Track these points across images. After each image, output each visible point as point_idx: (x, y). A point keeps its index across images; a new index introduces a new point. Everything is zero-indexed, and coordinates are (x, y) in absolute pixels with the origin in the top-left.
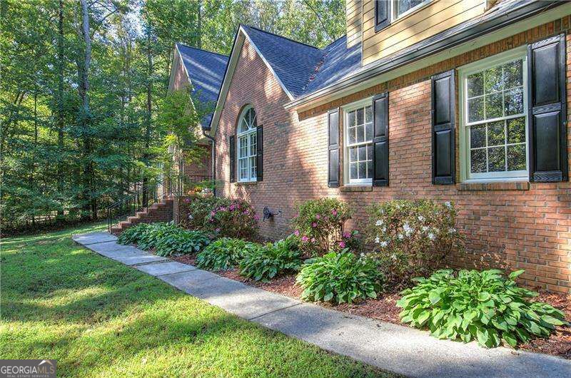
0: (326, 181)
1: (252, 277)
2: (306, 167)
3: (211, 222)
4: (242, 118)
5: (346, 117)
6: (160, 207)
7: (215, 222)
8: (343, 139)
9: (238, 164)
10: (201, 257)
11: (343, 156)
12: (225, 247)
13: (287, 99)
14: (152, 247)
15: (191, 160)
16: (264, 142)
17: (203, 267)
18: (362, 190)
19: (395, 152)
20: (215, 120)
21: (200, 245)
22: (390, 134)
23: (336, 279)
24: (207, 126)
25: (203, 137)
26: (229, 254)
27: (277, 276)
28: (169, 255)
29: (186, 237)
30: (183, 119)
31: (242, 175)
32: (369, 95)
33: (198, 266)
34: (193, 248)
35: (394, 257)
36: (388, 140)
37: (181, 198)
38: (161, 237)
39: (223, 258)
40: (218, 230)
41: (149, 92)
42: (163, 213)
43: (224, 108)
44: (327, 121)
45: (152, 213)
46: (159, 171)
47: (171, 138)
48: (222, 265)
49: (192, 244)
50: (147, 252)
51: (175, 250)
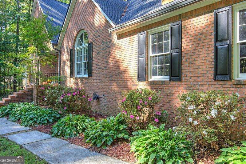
0: (137, 77)
1: (95, 144)
2: (122, 68)
3: (60, 103)
4: (78, 38)
5: (150, 37)
6: (24, 92)
7: (63, 103)
8: (148, 51)
9: (75, 66)
10: (55, 129)
11: (148, 62)
12: (72, 121)
13: (110, 26)
14: (19, 119)
15: (45, 63)
16: (93, 52)
17: (56, 136)
18: (162, 83)
19: (186, 59)
20: (61, 39)
21: (53, 118)
22: (182, 48)
23: (164, 149)
24: (56, 43)
25: (52, 49)
26: (75, 126)
27: (113, 144)
28: (31, 126)
29: (43, 113)
30: (40, 36)
31: (78, 73)
32: (167, 23)
33: (53, 135)
34: (48, 120)
35: (205, 132)
36: (181, 52)
37: (39, 87)
38: (25, 112)
39: (71, 130)
40: (65, 108)
41: (18, 23)
42: (27, 97)
43: (66, 32)
44: (137, 40)
45: (19, 96)
46: (24, 70)
47: (32, 48)
48: (70, 134)
49: (47, 118)
50: (15, 123)
51: (36, 122)
